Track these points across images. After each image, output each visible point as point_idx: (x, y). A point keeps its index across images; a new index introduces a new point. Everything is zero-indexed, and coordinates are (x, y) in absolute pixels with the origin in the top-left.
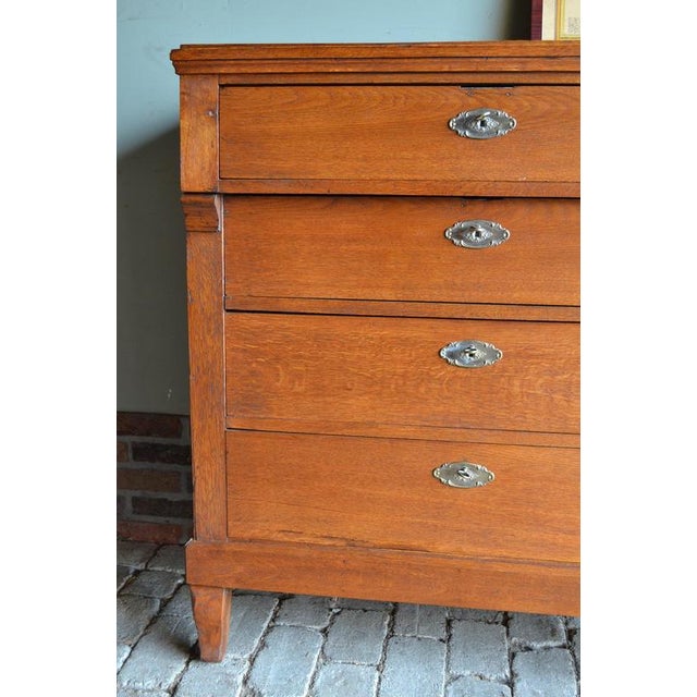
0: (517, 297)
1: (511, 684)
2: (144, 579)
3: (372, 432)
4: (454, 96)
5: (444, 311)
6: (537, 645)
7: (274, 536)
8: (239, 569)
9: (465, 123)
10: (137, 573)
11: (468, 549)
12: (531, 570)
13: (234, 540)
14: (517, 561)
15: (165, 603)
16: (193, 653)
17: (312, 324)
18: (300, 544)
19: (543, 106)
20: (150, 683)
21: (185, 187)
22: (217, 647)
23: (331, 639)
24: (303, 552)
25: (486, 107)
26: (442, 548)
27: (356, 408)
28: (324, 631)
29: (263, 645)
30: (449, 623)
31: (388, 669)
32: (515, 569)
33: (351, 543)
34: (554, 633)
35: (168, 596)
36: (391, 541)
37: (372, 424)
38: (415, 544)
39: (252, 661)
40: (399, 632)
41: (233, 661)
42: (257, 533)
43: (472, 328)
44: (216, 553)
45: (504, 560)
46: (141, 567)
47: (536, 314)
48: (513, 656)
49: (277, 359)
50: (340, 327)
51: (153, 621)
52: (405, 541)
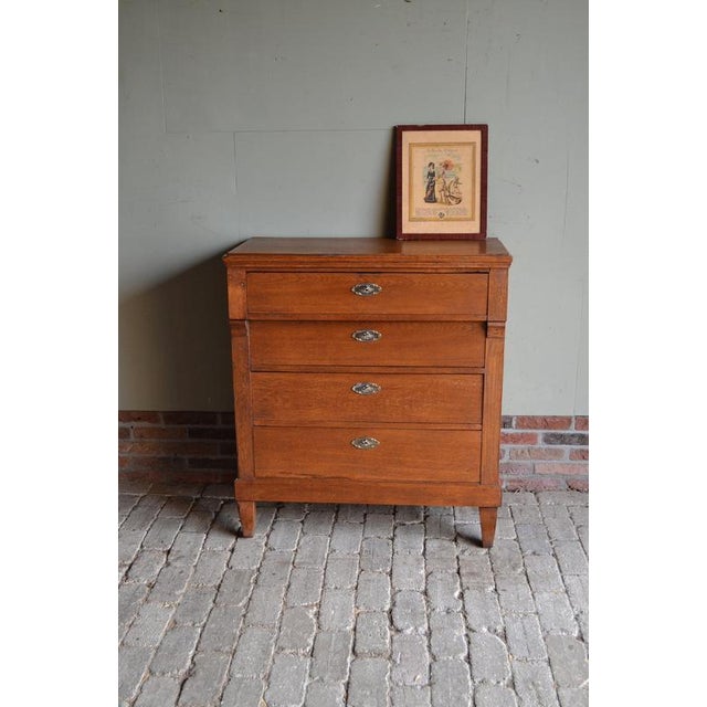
0: (386, 363)
1: (393, 539)
2: (202, 502)
3: (323, 425)
4: (354, 278)
5: (352, 369)
6: (407, 523)
7: (278, 475)
8: (261, 491)
9: (357, 290)
10: (196, 499)
11: (370, 477)
12: (399, 485)
13: (259, 478)
14: (392, 481)
15: (217, 514)
16: (239, 534)
17: (292, 377)
18: (291, 478)
19: (392, 282)
20: (221, 548)
21: (231, 317)
22: (251, 530)
23: (306, 525)
24: (291, 482)
25: (367, 282)
26: (358, 477)
27: (315, 414)
28: (302, 522)
29: (272, 529)
30: (365, 515)
31: (334, 536)
32: (388, 485)
33: (314, 477)
34: (418, 517)
35: (218, 510)
36: (333, 475)
37: (322, 421)
38: (344, 475)
39: (268, 536)
40: (340, 520)
41: (259, 536)
42: (269, 474)
43: (366, 377)
44: (250, 484)
45: (386, 481)
46: (198, 496)
47: (394, 370)
48: (395, 528)
49: (276, 393)
50: (307, 378)
51: (213, 522)
52: (338, 474)
